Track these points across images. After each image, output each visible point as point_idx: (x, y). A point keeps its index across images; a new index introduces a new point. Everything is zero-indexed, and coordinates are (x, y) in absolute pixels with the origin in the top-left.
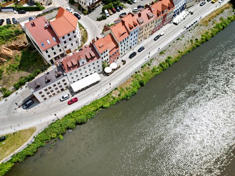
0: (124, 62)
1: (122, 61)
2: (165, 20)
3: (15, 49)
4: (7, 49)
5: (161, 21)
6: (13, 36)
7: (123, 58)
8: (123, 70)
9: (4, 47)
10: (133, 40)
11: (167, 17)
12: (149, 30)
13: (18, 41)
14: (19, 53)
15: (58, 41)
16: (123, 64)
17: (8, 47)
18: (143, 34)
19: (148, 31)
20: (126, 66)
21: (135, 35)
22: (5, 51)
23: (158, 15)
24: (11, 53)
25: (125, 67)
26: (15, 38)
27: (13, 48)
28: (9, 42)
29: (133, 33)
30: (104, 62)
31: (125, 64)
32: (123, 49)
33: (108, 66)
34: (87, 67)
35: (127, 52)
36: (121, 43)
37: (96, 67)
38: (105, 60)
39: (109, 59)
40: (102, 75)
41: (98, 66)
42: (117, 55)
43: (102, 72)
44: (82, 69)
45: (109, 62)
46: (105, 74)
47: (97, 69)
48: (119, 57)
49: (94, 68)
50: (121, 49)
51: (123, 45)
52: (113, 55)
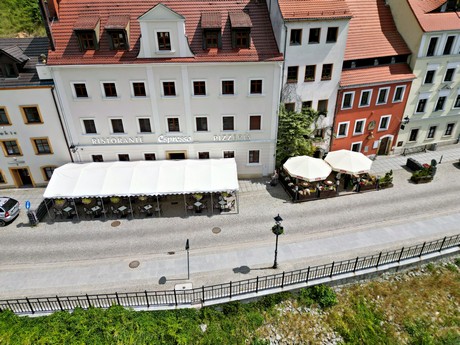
30: (298, 109)
31: (427, 180)
32: (430, 106)
33: (317, 154)
34: (185, 88)
35: (444, 144)
36: (431, 52)
37: (242, 124)
38: (308, 104)
39: (331, 108)
40: (262, 187)
41: (255, 123)
42: (385, 120)
43: (270, 176)
44: (154, 89)
45: (327, 137)
46: (280, 190)
47: (242, 139)
48: (396, 147)
49: (228, 124)
50: (422, 97)
51: (438, 79)
52: (364, 101)
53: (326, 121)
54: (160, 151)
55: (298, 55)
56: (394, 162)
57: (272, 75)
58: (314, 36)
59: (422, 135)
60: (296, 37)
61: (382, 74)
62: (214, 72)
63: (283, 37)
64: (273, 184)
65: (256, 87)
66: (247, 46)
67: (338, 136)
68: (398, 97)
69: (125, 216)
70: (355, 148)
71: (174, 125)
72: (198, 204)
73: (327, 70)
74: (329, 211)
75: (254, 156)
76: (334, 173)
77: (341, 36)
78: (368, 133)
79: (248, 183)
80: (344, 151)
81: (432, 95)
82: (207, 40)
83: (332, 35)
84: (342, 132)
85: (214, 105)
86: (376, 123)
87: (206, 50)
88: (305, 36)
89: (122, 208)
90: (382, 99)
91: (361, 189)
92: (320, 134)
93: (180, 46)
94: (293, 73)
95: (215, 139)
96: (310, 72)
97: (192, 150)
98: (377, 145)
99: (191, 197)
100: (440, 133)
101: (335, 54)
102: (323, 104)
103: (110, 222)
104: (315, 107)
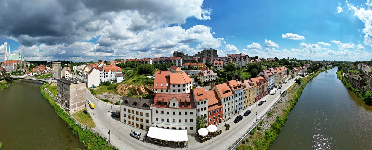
0: (227, 127)
1: (226, 125)
2: (263, 91)
3: (147, 91)
4: (144, 88)
5: (261, 91)
6: (151, 83)
7: (227, 123)
8: (225, 138)
9: (143, 87)
10: (238, 102)
11: (265, 89)
12: (253, 96)
13: (152, 87)
14: (147, 94)
15: (169, 87)
16: (226, 129)
17: (145, 88)
18: (248, 99)
19: (251, 97)
20: (230, 132)
21: (240, 97)
22: (142, 88)
23: (258, 85)
24: (143, 91)
25: (228, 133)
26: (151, 85)
27: (146, 89)
28: (147, 85)
29: (238, 95)
30: (200, 117)
31: (228, 129)
32: (227, 110)
33: (206, 127)
34: (177, 113)
35: (232, 116)
36: (224, 101)
37: (189, 121)
38: (202, 116)
39: (207, 116)
40: (193, 138)
41: (192, 121)
42: (219, 115)
43: (195, 134)
44: (171, 113)
45: (207, 122)
46: (198, 138)
47: (189, 125)
48: (223, 120)
49: (186, 121)
50: (225, 109)
51: (227, 105)
52: (214, 113)
53: (207, 119)
54: (171, 127)
55: (199, 107)
56: (223, 124)
57: (195, 111)
58: (202, 103)
59: (227, 116)
60: (199, 104)
61: (217, 107)
62: (183, 111)
63: (196, 104)
64: (196, 137)
65: (191, 113)
66: (189, 105)
67: (210, 121)
68: (221, 110)
69: (162, 145)
70: (214, 124)
71: (174, 121)
72: (179, 144)
73: (205, 109)
74: (209, 144)
75: (192, 129)
76: (209, 133)
77: (207, 102)
78: (216, 119)
79: (190, 136)
80: (211, 125)
81: (227, 108)
82: (181, 104)
83: (205, 102)
84: (211, 120)
85: (183, 117)
86: (217, 116)
87: (182, 106)
88: (200, 103)
89: (162, 143)
90: (218, 112)
91: (216, 135)
92: (206, 122)
93: (177, 105)
94: (199, 110)
95: (183, 125)
96: (202, 109)
97: (178, 127)
98: (219, 121)
99: (177, 142)
100: (230, 115)
101: (206, 105)
102: (205, 115)
103: (159, 146)
104: (204, 116)
